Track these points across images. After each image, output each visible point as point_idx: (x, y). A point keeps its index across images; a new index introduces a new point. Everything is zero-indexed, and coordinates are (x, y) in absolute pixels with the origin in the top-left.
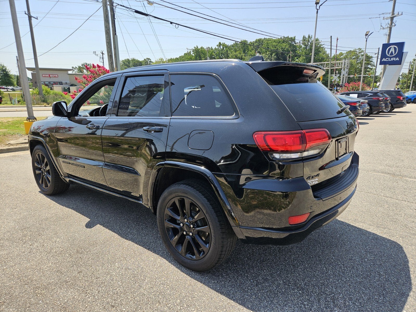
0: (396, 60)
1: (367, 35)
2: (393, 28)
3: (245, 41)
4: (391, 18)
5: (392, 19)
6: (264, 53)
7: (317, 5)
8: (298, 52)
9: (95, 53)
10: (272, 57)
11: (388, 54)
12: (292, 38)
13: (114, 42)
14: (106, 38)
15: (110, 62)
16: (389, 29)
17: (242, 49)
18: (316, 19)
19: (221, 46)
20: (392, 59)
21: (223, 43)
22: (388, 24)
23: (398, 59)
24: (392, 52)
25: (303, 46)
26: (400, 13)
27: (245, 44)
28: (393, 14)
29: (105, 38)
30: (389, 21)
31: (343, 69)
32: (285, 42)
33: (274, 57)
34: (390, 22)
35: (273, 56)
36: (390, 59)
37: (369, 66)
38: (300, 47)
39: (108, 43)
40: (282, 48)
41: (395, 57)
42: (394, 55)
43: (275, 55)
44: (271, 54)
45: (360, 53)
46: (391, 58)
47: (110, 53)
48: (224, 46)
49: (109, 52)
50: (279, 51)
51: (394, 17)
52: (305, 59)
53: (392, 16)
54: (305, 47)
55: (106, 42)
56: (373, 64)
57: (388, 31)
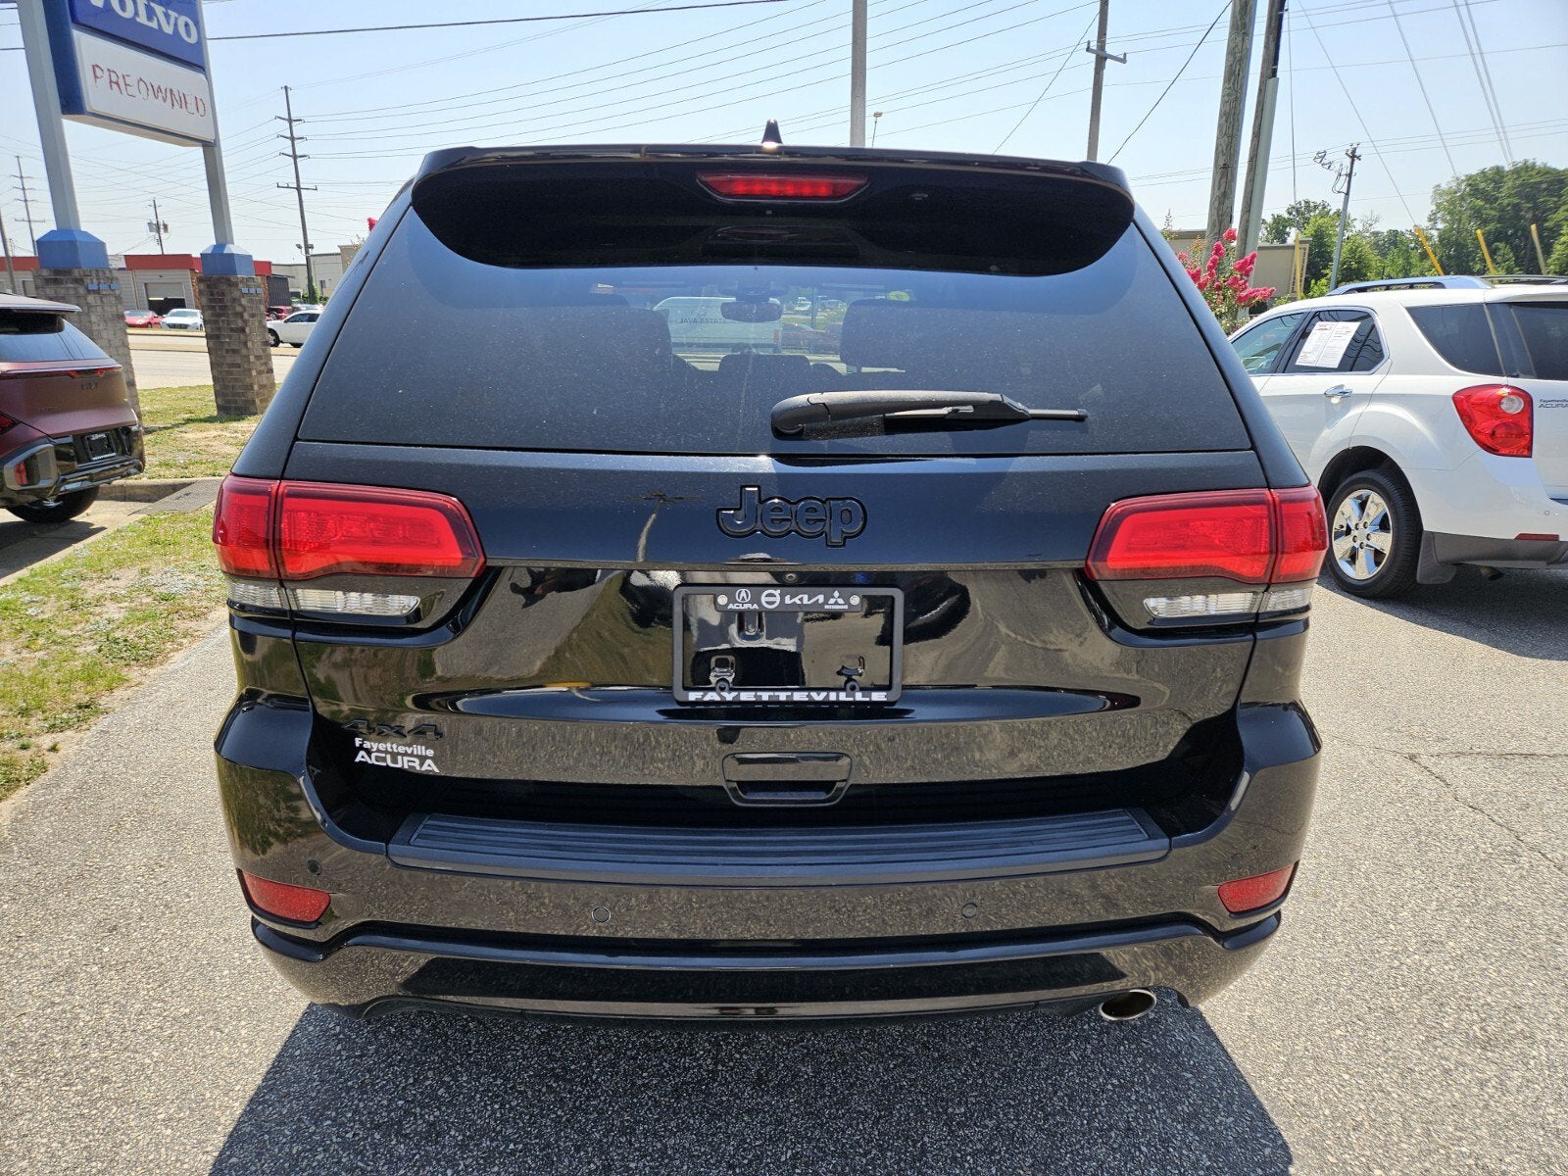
9: (1321, 156)
13: (1260, 108)
14: (1223, 96)
15: (1217, 193)
29: (1220, 97)
39: (1227, 118)
47: (1224, 155)
49: (1223, 151)
55: (1221, 110)
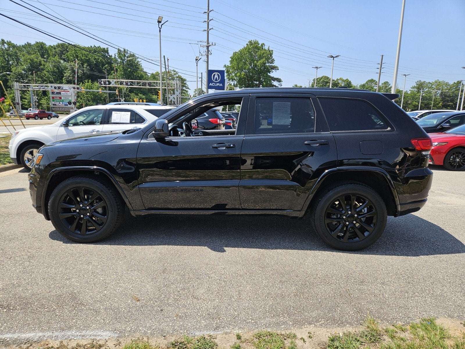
0: (220, 85)
1: (197, 60)
2: (209, 56)
3: (42, 43)
4: (206, 46)
5: (208, 47)
6: (73, 62)
7: (159, 24)
8: (115, 65)
10: (84, 68)
11: (214, 79)
12: (105, 49)
16: (206, 56)
17: (40, 53)
18: (159, 37)
19: (5, 44)
20: (218, 84)
21: (7, 41)
22: (206, 52)
23: (221, 85)
24: (216, 78)
25: (119, 60)
26: (214, 44)
27: (42, 47)
28: (208, 43)
30: (205, 48)
31: (176, 90)
32: (97, 52)
33: (86, 68)
34: (206, 50)
35: (85, 66)
36: (216, 85)
37: (184, 88)
38: (116, 61)
40: (96, 59)
41: (219, 83)
42: (218, 81)
43: (87, 66)
44: (83, 64)
45: (175, 74)
46: (216, 83)
48: (10, 45)
50: (91, 62)
51: (209, 46)
52: (123, 74)
53: (208, 45)
54: (122, 61)
56: (187, 87)
57: (206, 58)
